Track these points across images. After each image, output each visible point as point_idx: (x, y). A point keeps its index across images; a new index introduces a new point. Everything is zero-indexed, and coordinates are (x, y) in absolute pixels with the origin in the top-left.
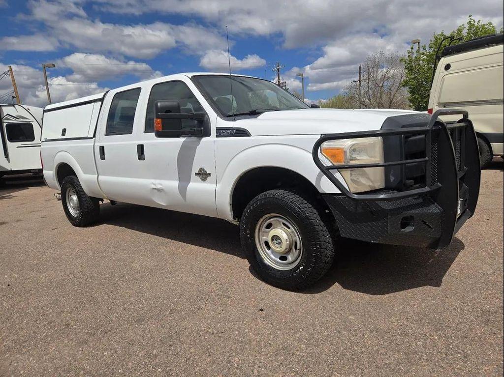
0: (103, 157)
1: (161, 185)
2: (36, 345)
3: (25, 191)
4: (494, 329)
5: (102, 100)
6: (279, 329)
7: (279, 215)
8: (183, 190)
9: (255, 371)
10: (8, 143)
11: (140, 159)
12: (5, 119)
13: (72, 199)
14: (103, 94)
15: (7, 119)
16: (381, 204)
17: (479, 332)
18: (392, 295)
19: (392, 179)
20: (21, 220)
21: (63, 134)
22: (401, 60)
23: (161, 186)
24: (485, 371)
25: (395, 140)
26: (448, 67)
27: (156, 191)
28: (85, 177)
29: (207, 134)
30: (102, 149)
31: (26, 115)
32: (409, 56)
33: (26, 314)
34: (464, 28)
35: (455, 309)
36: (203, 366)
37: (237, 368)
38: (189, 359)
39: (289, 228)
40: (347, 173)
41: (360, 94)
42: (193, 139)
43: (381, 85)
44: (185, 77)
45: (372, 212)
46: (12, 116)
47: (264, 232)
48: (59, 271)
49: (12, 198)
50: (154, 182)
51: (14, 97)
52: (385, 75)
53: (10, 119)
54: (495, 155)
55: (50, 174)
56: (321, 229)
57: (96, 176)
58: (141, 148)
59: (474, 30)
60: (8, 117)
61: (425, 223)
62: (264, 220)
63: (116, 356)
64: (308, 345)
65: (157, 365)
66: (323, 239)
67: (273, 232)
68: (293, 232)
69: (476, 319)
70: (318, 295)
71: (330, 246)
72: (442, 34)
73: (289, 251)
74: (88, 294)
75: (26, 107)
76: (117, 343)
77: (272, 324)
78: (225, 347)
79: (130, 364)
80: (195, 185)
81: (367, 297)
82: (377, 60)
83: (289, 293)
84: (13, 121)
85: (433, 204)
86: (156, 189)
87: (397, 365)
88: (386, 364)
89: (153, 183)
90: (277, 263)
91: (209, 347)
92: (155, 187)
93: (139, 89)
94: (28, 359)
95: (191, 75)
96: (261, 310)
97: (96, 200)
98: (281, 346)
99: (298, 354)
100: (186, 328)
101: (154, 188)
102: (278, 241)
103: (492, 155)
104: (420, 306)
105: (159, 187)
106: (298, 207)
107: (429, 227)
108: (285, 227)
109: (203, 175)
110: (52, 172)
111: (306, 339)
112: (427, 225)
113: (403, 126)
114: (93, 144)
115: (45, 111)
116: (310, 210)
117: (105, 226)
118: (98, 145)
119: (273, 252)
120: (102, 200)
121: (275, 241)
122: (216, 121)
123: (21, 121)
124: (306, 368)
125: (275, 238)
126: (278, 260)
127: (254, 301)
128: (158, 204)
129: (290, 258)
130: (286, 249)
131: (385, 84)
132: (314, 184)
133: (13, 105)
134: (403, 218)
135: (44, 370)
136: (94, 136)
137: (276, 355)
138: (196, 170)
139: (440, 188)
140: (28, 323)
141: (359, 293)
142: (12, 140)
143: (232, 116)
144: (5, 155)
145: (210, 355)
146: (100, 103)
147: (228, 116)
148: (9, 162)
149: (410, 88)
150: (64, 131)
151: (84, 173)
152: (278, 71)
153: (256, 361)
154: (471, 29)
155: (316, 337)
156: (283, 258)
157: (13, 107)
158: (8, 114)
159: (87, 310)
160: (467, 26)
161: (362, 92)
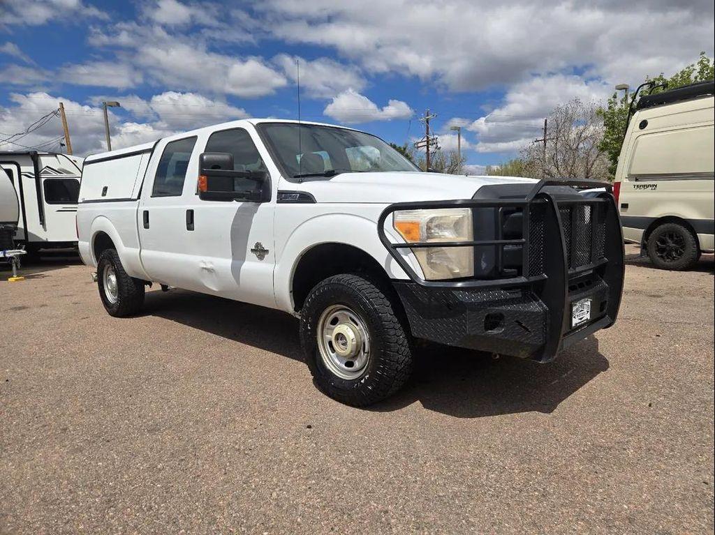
0: (146, 226)
1: (211, 263)
2: (20, 450)
3: (63, 269)
4: (598, 467)
5: (152, 151)
6: (323, 450)
7: (347, 308)
8: (236, 270)
9: (274, 495)
10: (46, 205)
11: (188, 229)
12: (43, 173)
13: (110, 280)
14: (154, 142)
15: (46, 172)
16: (460, 296)
17: (576, 469)
18: (482, 419)
19: (484, 265)
20: (46, 306)
21: (104, 195)
22: (599, 112)
23: (211, 265)
24: (562, 513)
25: (488, 213)
26: (643, 125)
27: (207, 271)
28: (126, 252)
29: (267, 199)
30: (146, 214)
31: (71, 168)
32: (610, 108)
33: (18, 414)
34: (694, 70)
35: (557, 440)
36: (214, 485)
37: (253, 490)
38: (198, 476)
39: (357, 325)
40: (422, 254)
41: (544, 159)
42: (250, 204)
43: (575, 147)
44: (248, 124)
45: (448, 305)
46: (53, 169)
47: (328, 329)
48: (73, 368)
49: (43, 277)
50: (204, 260)
51: (62, 145)
52: (581, 133)
53: (50, 173)
54: (704, 252)
55: (86, 247)
56: (392, 326)
57: (139, 250)
58: (190, 214)
59: (708, 73)
60: (47, 170)
61: (520, 324)
62: (330, 312)
63: (111, 467)
64: (351, 470)
65: (158, 480)
66: (394, 339)
67: (339, 329)
68: (361, 330)
69: (579, 454)
70: (387, 414)
71: (405, 350)
72: (661, 78)
73: (356, 354)
74: (101, 396)
75: (72, 157)
76: (118, 453)
77: (316, 443)
78: (247, 466)
79: (126, 477)
80: (251, 265)
81: (450, 419)
82: (570, 112)
83: (352, 409)
84: (54, 175)
85: (536, 300)
86: (205, 269)
87: (452, 499)
88: (439, 496)
89: (202, 261)
90: (341, 370)
91: (228, 464)
92: (205, 266)
93: (196, 137)
94: (7, 464)
95: (256, 121)
96: (309, 427)
97: (140, 283)
98: (317, 469)
99: (334, 478)
100: (208, 442)
101: (203, 268)
102: (344, 341)
103: (700, 251)
104: (514, 434)
105: (209, 266)
106: (366, 297)
107: (527, 330)
108: (352, 323)
109: (260, 252)
110: (88, 243)
111: (352, 463)
112: (524, 327)
113: (501, 198)
114: (136, 209)
115: (85, 163)
116: (381, 301)
117: (150, 318)
118: (142, 209)
119: (338, 356)
120: (150, 284)
121: (340, 341)
122: (278, 182)
123: (64, 176)
124: (338, 495)
125: (340, 337)
126: (344, 366)
127: (305, 417)
128: (209, 289)
129: (357, 364)
130: (352, 352)
131: (581, 145)
132: (384, 267)
133: (55, 155)
134: (488, 315)
135: (22, 477)
136: (139, 198)
137: (307, 478)
138: (251, 245)
139: (546, 279)
140: (18, 424)
141: (442, 415)
142: (51, 200)
143: (299, 177)
144: (41, 221)
145: (226, 474)
146: (149, 154)
147: (295, 177)
148: (45, 230)
149: (610, 153)
150: (105, 189)
151: (125, 246)
152: (427, 122)
153: (280, 484)
154: (703, 72)
155: (365, 461)
156: (349, 364)
157: (55, 158)
158: (47, 167)
159: (94, 414)
160: (698, 68)
161: (547, 156)
